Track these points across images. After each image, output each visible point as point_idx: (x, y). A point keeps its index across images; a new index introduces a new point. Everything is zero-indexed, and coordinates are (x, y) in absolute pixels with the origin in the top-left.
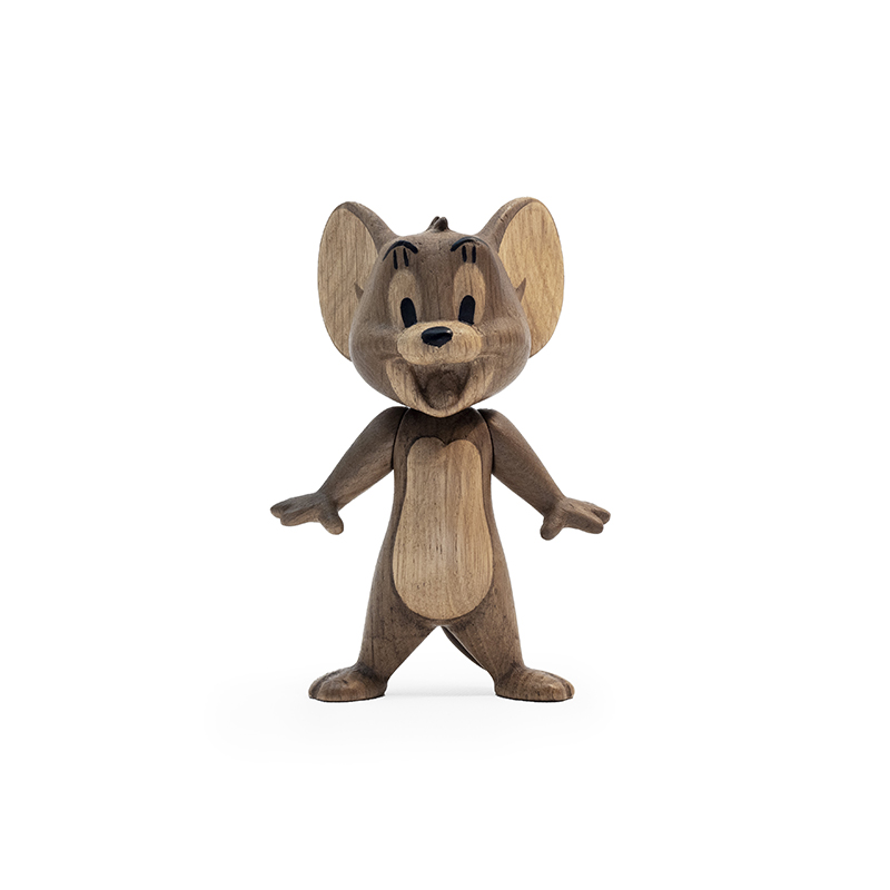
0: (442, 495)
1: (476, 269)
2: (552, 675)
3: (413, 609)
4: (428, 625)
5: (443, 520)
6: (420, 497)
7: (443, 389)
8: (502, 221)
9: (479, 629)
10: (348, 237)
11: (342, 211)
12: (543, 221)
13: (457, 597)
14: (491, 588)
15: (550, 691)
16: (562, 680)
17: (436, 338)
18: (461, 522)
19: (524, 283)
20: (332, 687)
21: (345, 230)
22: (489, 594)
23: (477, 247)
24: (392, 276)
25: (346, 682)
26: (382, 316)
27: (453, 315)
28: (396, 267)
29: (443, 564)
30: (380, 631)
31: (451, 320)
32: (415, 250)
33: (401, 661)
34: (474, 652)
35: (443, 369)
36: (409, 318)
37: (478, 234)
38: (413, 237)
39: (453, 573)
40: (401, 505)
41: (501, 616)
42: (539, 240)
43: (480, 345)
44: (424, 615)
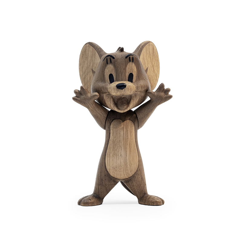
0: (122, 138)
1: (134, 64)
2: (157, 197)
3: (112, 176)
4: (117, 181)
5: (123, 147)
6: (115, 139)
7: (122, 104)
8: (140, 49)
9: (134, 182)
10: (89, 53)
11: (87, 45)
12: (153, 49)
13: (127, 172)
14: (138, 168)
15: (156, 202)
16: (160, 199)
17: (121, 87)
18: (128, 147)
19: (147, 69)
20: (86, 201)
21: (89, 51)
22: (137, 170)
23: (134, 57)
24: (106, 66)
25: (90, 200)
26: (102, 79)
27: (126, 79)
28: (107, 63)
29: (122, 161)
30: (101, 183)
31: (126, 81)
32: (114, 58)
33: (108, 193)
34: (132, 190)
35: (122, 97)
36: (112, 80)
37: (133, 53)
38: (113, 54)
39: (126, 164)
40: (108, 141)
41: (141, 178)
42: (152, 55)
43: (135, 89)
44: (116, 177)
